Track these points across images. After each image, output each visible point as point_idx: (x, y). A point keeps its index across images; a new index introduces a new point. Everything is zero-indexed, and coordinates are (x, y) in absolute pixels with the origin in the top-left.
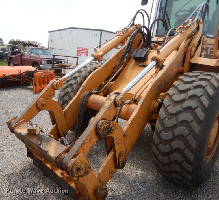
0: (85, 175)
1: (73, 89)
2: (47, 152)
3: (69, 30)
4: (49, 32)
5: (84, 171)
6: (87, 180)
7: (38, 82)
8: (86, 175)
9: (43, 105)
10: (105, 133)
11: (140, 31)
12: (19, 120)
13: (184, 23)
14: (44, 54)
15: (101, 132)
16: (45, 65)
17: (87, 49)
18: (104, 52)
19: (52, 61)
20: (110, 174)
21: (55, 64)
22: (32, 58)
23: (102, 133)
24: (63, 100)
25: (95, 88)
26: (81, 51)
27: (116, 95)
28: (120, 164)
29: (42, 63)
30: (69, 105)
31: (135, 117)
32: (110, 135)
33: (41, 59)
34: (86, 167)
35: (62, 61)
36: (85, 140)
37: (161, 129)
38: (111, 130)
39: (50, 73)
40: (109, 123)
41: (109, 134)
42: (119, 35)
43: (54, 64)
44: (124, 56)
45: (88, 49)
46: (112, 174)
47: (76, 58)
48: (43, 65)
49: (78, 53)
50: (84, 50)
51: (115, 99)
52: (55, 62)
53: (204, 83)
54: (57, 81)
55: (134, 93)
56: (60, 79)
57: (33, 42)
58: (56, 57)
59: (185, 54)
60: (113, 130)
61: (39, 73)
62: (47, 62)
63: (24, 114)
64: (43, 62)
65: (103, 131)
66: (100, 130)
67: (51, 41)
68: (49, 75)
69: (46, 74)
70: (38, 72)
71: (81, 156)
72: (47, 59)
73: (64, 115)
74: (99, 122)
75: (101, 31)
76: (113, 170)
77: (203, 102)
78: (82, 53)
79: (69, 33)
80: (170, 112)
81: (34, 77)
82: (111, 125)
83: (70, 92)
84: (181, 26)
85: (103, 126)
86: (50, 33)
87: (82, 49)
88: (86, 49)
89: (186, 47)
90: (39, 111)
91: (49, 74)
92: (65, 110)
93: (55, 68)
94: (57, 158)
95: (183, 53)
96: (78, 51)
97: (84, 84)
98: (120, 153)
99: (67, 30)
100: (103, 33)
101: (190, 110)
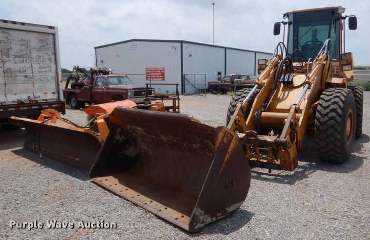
3: (130, 43)
4: (96, 48)
17: (162, 69)
22: (111, 91)
26: (153, 73)
29: (129, 96)
35: (150, 91)
45: (164, 70)
49: (149, 76)
50: (158, 72)
64: (129, 94)
67: (100, 61)
72: (134, 89)
75: (182, 42)
77: (340, 105)
78: (155, 76)
79: (131, 47)
87: (155, 70)
88: (160, 71)
94: (275, 140)
96: (147, 74)
97: (254, 106)
99: (127, 43)
100: (184, 45)
101: (334, 110)
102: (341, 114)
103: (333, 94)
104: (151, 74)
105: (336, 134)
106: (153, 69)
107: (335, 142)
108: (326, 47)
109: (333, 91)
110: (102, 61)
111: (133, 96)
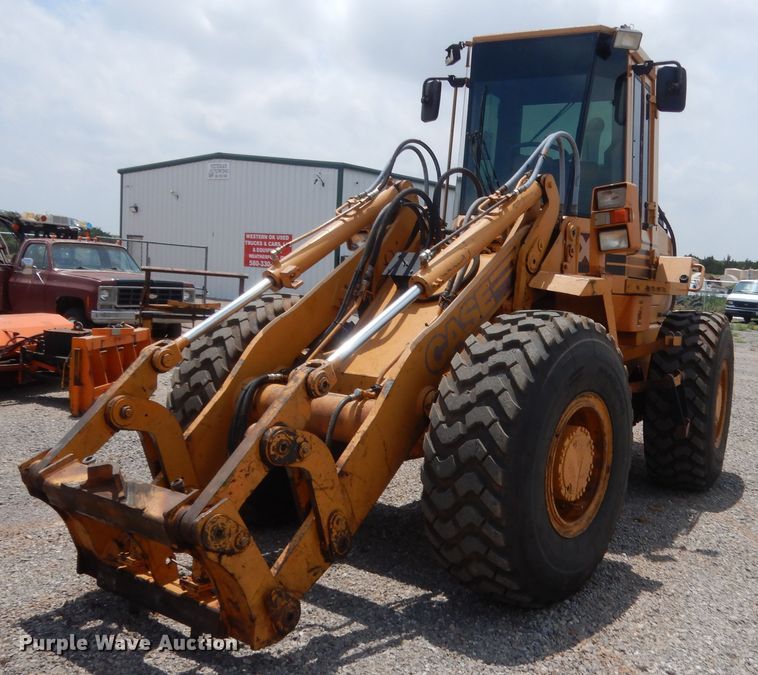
0: (236, 550)
1: (212, 372)
2: (142, 511)
3: (208, 164)
4: (122, 172)
5: (232, 539)
6: (243, 566)
7: (90, 373)
8: (239, 553)
9: (123, 415)
10: (282, 457)
11: (406, 203)
12: (57, 458)
13: (502, 187)
14: (106, 263)
15: (272, 453)
16: (110, 307)
17: (287, 238)
18: (298, 265)
19: (140, 290)
20: (309, 572)
21: (154, 301)
22: (55, 284)
23: (275, 455)
24: (184, 411)
25: (279, 369)
26: (263, 247)
27: (309, 369)
28: (335, 545)
29: (100, 303)
30: (199, 418)
31: (370, 427)
32: (298, 464)
33: (96, 284)
34: (237, 531)
35: (180, 292)
36: (235, 470)
37: (434, 451)
38: (298, 451)
39: (134, 336)
40: (293, 434)
41: (294, 461)
42: (345, 215)
43: (147, 303)
44: (360, 275)
46: (315, 575)
47: (238, 280)
48: (103, 307)
49: (251, 256)
50: (272, 244)
51: (306, 378)
52: (152, 296)
53: (523, 336)
54: (163, 349)
55: (377, 376)
56: (172, 343)
57: (56, 218)
58: (155, 277)
59: (514, 264)
60: (304, 452)
61: (91, 337)
62: (120, 296)
63: (70, 439)
64: (103, 295)
65: (278, 451)
66: (269, 448)
67: (130, 208)
68: (130, 345)
69: (119, 343)
70: (85, 334)
71: (224, 503)
72: (118, 283)
73: (188, 446)
74: (267, 429)
75: (341, 168)
76: (318, 564)
77: (516, 378)
78: (267, 257)
79: (211, 175)
80: (450, 409)
81: (73, 351)
82: (299, 440)
83: (203, 384)
84: (494, 196)
85: (277, 440)
86: (124, 175)
88: (281, 242)
89: (515, 248)
90: (112, 434)
91: (130, 340)
92: (190, 431)
93: (155, 320)
94: (168, 515)
95: (507, 263)
96: (248, 249)
97: (244, 357)
98: (332, 515)
99: (200, 163)
100: (347, 174)
101: (489, 398)
102: (511, 414)
103: (508, 332)
104: (258, 250)
105: (489, 499)
106: (263, 237)
107: (484, 531)
108: (541, 159)
109: (514, 322)
110: (136, 208)
111: (115, 304)
